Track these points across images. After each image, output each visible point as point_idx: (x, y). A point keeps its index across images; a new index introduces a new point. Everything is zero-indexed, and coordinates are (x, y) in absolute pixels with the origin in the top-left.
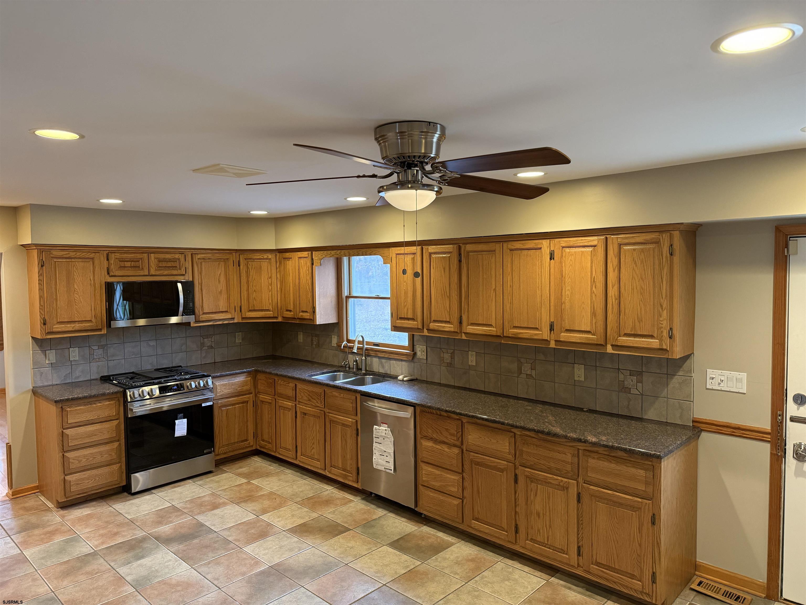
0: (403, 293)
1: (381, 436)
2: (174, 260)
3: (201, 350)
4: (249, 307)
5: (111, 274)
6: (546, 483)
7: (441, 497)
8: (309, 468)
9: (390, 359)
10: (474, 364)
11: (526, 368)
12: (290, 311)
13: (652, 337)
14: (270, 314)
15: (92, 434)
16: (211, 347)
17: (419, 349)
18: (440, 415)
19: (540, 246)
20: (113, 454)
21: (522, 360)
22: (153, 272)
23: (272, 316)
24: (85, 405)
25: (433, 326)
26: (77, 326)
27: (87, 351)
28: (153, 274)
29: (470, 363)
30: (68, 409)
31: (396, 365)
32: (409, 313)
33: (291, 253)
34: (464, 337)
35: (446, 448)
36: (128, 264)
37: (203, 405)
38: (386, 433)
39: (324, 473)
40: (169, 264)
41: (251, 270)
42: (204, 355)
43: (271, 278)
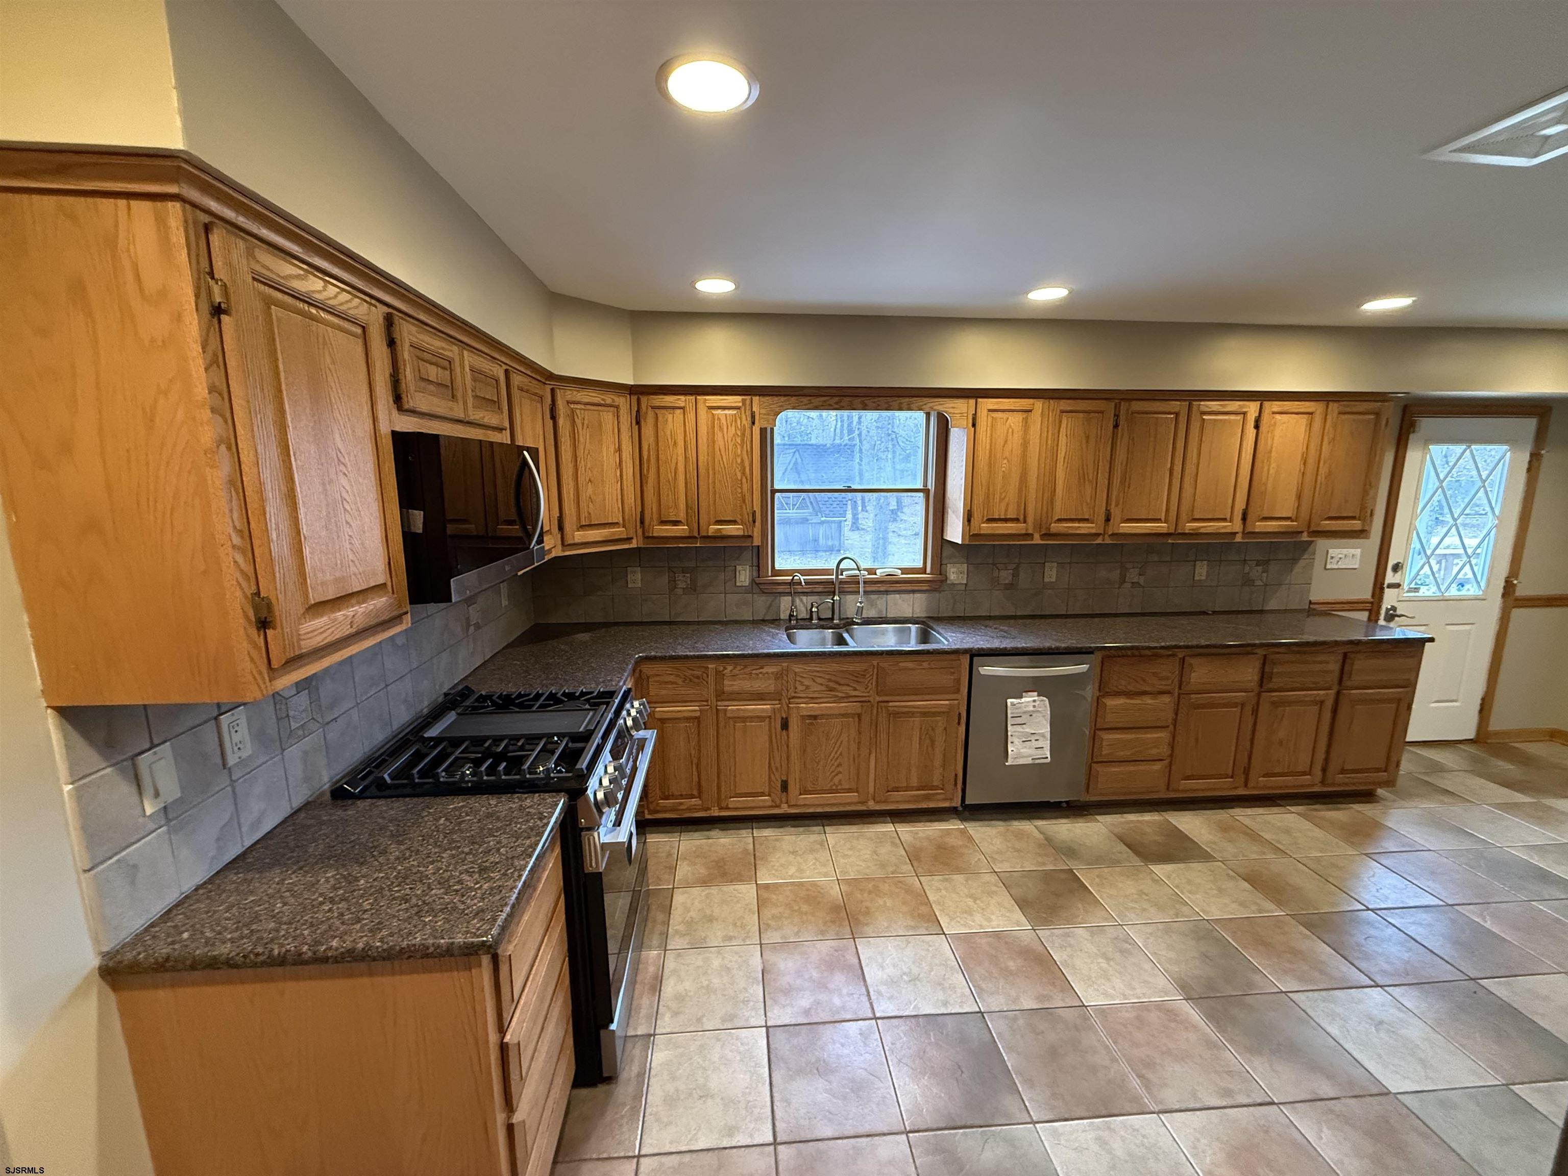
0: (1000, 478)
1: (1025, 712)
3: (467, 636)
4: (579, 519)
5: (409, 403)
7: (1132, 768)
9: (887, 592)
10: (1054, 580)
11: (1133, 575)
12: (676, 523)
13: (1353, 518)
14: (619, 532)
16: (477, 626)
17: (952, 570)
18: (1141, 656)
19: (1245, 410)
21: (1129, 565)
22: (470, 412)
27: (268, 709)
28: (471, 417)
31: (900, 602)
35: (1148, 700)
36: (434, 374)
38: (1034, 706)
42: (471, 647)
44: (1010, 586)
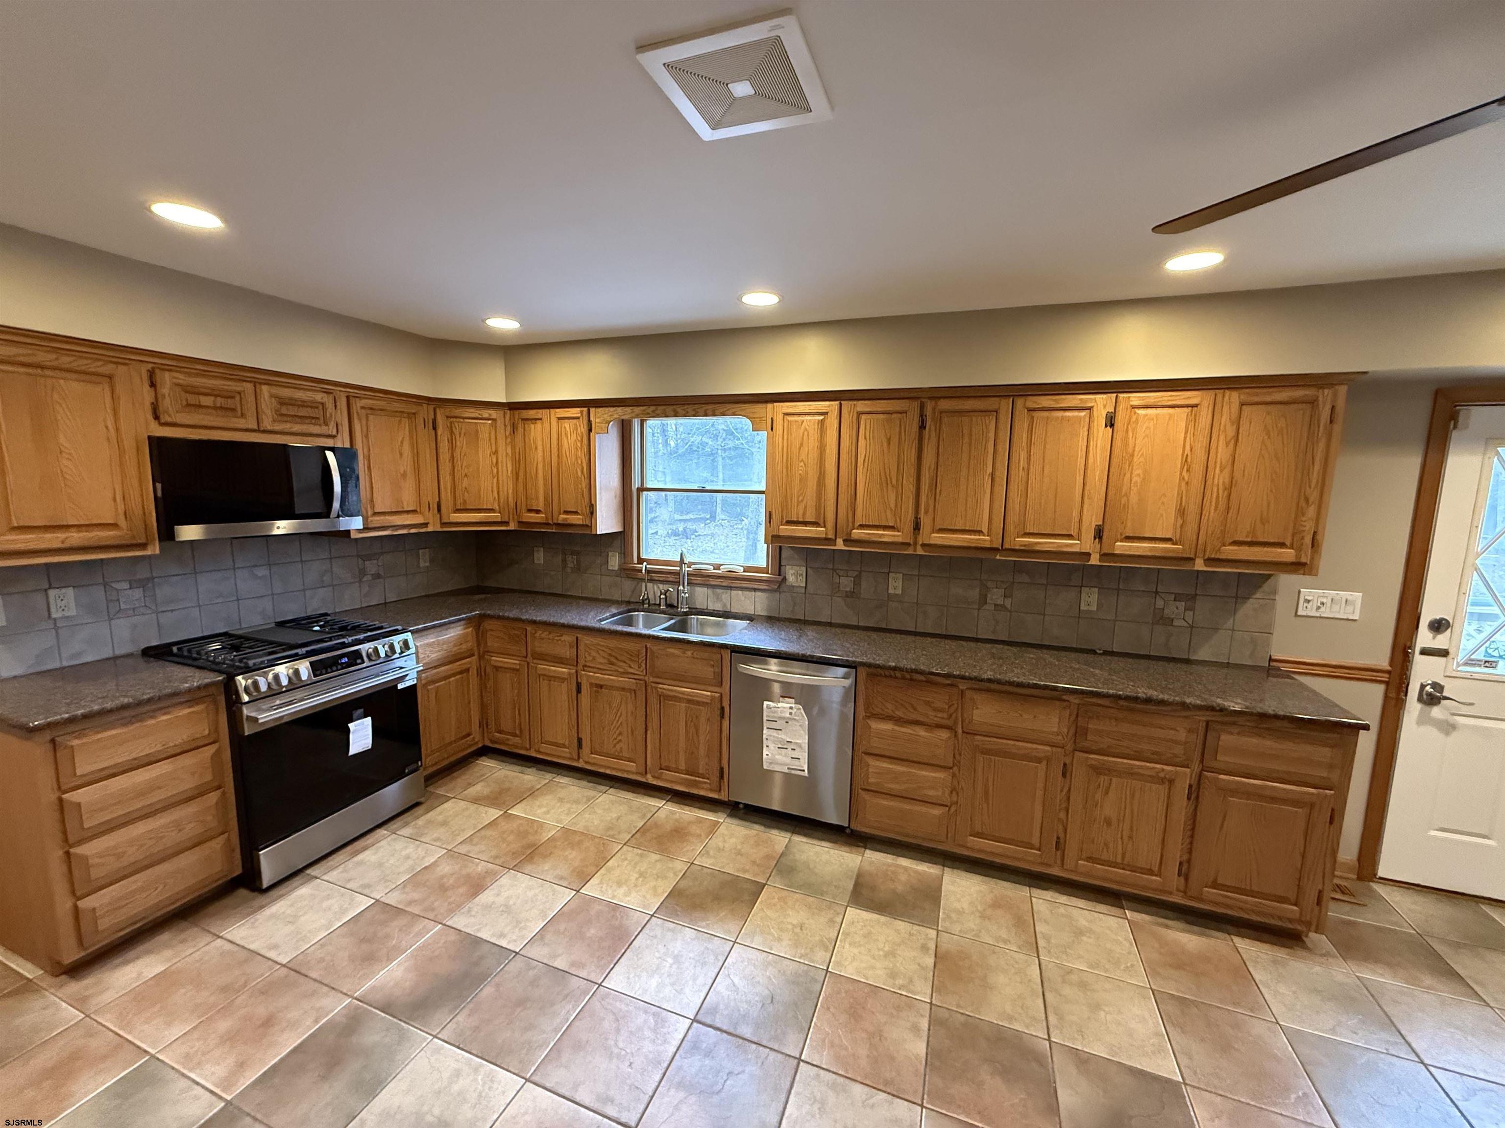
0: (797, 481)
1: (780, 718)
2: (313, 405)
3: (360, 581)
4: (455, 504)
5: (165, 418)
6: (1131, 774)
7: (907, 806)
8: (608, 772)
9: (731, 588)
10: (899, 592)
11: (996, 596)
12: (538, 512)
13: (1282, 545)
14: (495, 516)
15: (152, 787)
16: (377, 576)
17: (791, 572)
18: (911, 680)
19: (1090, 405)
20: (209, 818)
21: (989, 584)
22: (267, 424)
23: (499, 520)
24: (124, 725)
25: (857, 533)
26: (75, 538)
27: (99, 593)
28: (269, 428)
29: (891, 591)
30: (76, 742)
31: (743, 598)
32: (808, 514)
33: (540, 411)
34: (920, 551)
35: (922, 732)
36: (207, 401)
37: (400, 686)
38: (791, 714)
39: (643, 780)
40: (303, 412)
41: (458, 436)
42: (366, 589)
43: (496, 452)
44: (851, 595)
